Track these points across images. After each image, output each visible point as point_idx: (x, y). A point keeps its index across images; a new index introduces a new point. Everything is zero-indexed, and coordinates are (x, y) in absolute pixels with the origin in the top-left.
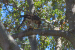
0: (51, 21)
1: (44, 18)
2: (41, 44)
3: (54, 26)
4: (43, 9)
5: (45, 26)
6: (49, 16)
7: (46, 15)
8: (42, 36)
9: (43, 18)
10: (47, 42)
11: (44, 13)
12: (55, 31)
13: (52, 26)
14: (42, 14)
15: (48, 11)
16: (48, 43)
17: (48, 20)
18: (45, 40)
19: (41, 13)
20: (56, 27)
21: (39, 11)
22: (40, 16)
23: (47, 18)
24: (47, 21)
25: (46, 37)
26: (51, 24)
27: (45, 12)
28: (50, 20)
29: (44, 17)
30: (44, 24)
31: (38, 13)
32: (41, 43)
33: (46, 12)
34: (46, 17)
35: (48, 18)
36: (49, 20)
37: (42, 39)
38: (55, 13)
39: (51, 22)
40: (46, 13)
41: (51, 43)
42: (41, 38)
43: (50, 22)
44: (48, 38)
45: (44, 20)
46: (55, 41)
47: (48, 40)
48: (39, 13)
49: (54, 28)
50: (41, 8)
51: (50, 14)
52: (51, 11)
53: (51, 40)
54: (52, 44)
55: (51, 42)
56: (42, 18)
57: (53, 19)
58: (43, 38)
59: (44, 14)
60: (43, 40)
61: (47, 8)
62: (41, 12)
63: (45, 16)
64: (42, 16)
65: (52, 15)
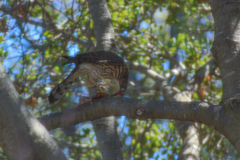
0: (165, 73)
1: (143, 61)
2: (135, 146)
3: (175, 89)
4: (138, 33)
5: (145, 90)
6: (160, 55)
7: (148, 54)
8: (137, 120)
9: (139, 62)
10: (151, 139)
11: (142, 46)
12: (180, 103)
13: (169, 88)
14: (136, 49)
15: (156, 40)
16: (157, 143)
17: (155, 70)
18: (147, 134)
19: (134, 46)
20: (182, 91)
21: (127, 40)
22: (129, 57)
23: (151, 63)
24: (152, 72)
25: (148, 125)
26: (165, 83)
27: (146, 44)
28: (162, 69)
29: (141, 58)
30: (142, 82)
31: (122, 48)
32: (134, 141)
33: (149, 45)
34: (148, 58)
35: (155, 64)
36: (158, 68)
37: (136, 131)
38: (178, 48)
39: (164, 75)
40: (149, 48)
41: (165, 144)
42: (132, 128)
43: (161, 76)
44: (155, 127)
45: (142, 69)
46: (178, 136)
47: (155, 132)
48: (126, 46)
49: (175, 93)
50: (134, 31)
51: (163, 49)
52: (166, 42)
53: (167, 134)
54: (168, 146)
55: (165, 138)
56: (136, 64)
57: (171, 67)
58: (139, 127)
59: (143, 50)
60: (139, 134)
61: (151, 32)
62: (134, 43)
63: (144, 57)
64: (135, 57)
65: (167, 52)
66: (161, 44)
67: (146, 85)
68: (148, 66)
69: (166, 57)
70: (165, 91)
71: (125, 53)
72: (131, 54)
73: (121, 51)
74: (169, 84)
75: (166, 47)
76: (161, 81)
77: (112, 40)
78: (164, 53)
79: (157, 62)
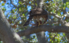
0: (62, 16)
1: (54, 12)
2: (51, 42)
3: (65, 21)
4: (52, 2)
5: (55, 22)
6: (60, 10)
7: (56, 9)
8: (52, 33)
9: (53, 12)
10: (57, 39)
11: (54, 6)
12: (67, 27)
13: (63, 21)
14: (51, 8)
15: (58, 4)
16: (59, 41)
17: (58, 15)
19: (51, 6)
20: (68, 22)
21: (48, 4)
22: (49, 10)
23: (57, 12)
24: (57, 16)
25: (56, 34)
26: (62, 20)
27: (55, 6)
28: (61, 14)
29: (53, 11)
30: (53, 19)
31: (46, 7)
32: (51, 40)
33: (56, 6)
34: (56, 11)
35: (58, 13)
36: (59, 14)
37: (52, 37)
38: (66, 7)
39: (61, 17)
40: (56, 7)
41: (62, 41)
42: (50, 35)
43: (60, 17)
44: (58, 35)
45: (54, 15)
46: (66, 38)
47: (58, 37)
48: (48, 7)
49: (65, 23)
50: (50, 1)
51: (61, 7)
52: (62, 5)
53: (62, 37)
54: (63, 42)
55: (62, 39)
56: (51, 13)
57: (64, 14)
58: (53, 35)
59: (54, 8)
60: (53, 38)
61: (57, 1)
62: (50, 5)
63: (54, 10)
64: (51, 10)
65: (62, 9)
66: (60, 6)
67: (55, 20)
68: (56, 14)
69: (62, 10)
70: (62, 22)
71: (47, 9)
72: (50, 9)
73: (46, 8)
74: (63, 20)
75: (62, 7)
76: (60, 19)
77: (43, 5)
78: (61, 9)
79: (59, 12)
